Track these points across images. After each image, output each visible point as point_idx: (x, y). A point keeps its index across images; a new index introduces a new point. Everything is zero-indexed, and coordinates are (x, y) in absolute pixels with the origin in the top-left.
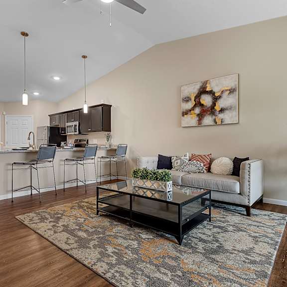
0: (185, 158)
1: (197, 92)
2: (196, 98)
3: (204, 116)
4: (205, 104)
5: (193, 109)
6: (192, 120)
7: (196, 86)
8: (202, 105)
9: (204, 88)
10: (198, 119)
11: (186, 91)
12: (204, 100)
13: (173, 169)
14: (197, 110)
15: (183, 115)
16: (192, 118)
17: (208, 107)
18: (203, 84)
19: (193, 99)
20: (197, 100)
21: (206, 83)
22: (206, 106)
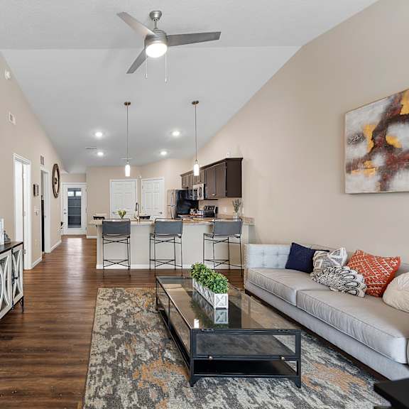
0: (335, 257)
1: (378, 121)
2: (375, 133)
3: (395, 171)
4: (397, 146)
5: (369, 156)
6: (366, 180)
7: (376, 108)
8: (390, 148)
9: (395, 110)
10: (379, 178)
11: (355, 122)
12: (394, 137)
13: (312, 274)
14: (379, 160)
15: (349, 171)
16: (367, 176)
17: (404, 150)
18: (393, 101)
19: (369, 135)
20: (377, 138)
21: (399, 97)
22: (400, 149)
